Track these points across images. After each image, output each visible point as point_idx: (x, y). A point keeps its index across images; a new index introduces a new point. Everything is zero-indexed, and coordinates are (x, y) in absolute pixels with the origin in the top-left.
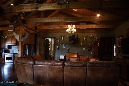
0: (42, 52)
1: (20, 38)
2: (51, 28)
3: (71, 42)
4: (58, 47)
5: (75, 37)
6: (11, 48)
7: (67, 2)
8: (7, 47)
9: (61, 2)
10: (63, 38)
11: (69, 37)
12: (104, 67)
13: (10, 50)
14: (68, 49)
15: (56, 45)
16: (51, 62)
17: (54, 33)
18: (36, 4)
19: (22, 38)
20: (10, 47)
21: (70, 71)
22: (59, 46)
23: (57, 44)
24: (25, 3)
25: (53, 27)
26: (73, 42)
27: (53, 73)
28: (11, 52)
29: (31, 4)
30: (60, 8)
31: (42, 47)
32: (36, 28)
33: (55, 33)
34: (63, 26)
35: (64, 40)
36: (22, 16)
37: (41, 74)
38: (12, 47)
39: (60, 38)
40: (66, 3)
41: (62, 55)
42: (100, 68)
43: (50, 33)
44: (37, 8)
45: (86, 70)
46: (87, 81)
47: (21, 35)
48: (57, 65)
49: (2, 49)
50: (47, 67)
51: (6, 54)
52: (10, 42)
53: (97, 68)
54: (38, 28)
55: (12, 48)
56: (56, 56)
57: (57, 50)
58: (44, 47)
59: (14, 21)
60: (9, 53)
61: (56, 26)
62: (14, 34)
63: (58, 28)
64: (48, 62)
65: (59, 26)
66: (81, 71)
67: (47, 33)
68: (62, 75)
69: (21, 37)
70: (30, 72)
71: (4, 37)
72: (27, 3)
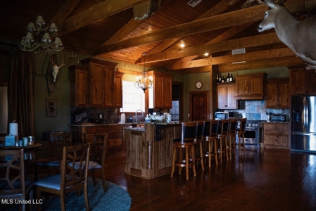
6: (244, 108)
13: (240, 112)
38: (247, 103)
49: (222, 110)
55: (246, 107)
71: (225, 80)
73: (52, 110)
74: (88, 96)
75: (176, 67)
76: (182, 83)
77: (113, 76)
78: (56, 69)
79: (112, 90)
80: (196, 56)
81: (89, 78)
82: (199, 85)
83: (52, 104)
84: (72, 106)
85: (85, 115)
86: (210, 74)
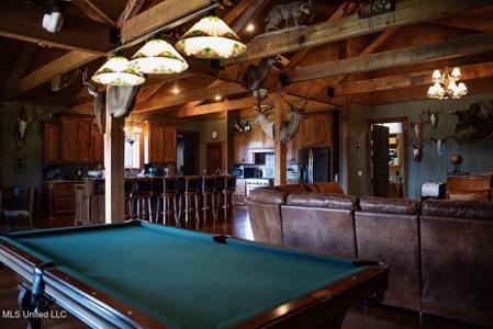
0: (360, 173)
1: (277, 132)
2: (378, 89)
3: (462, 132)
4: (416, 152)
5: (483, 111)
6: (263, 163)
7: (388, 6)
8: (251, 160)
9: (367, 9)
10: (433, 118)
11: (458, 113)
12: (475, 219)
13: (261, 167)
14: (454, 158)
15: (410, 147)
16: (323, 200)
17: (401, 102)
18: (297, 27)
19: (281, 129)
20: (260, 158)
21: (373, 224)
22: (420, 151)
23: (414, 143)
24: (271, 30)
25: (389, 84)
26: (471, 130)
27: (329, 229)
28: (264, 176)
29: (285, 30)
30: (367, 29)
31: (361, 155)
32: (331, 91)
33: (405, 101)
34: (423, 76)
35: (439, 124)
36: (274, 64)
37: (301, 232)
38: (267, 157)
39: (425, 118)
40: (384, 8)
41: (431, 181)
42: (461, 220)
43: (385, 103)
44: (302, 40)
45: (416, 225)
46: (423, 259)
47: (278, 121)
48: (340, 207)
49: (239, 166)
50: (314, 213)
51: (249, 180)
52: (260, 144)
53: (451, 219)
54: (339, 90)
55: (267, 162)
56: (412, 185)
57: (413, 165)
58: (368, 153)
59: (252, 82)
60: (258, 177)
61: (399, 77)
62: (261, 118)
63: (407, 83)
64: (318, 198)
65: (408, 77)
66: (403, 226)
67: (376, 105)
68: (351, 237)
69: (278, 127)
70: (275, 224)
71: (243, 128)
72: (274, 30)
73: (20, 166)
74: (60, 152)
75: (181, 115)
76: (199, 133)
77: (90, 129)
78: (23, 125)
79: (89, 144)
80: (198, 102)
81: (60, 133)
82: (214, 135)
83: (21, 160)
84: (43, 162)
85: (58, 171)
86: (225, 121)
